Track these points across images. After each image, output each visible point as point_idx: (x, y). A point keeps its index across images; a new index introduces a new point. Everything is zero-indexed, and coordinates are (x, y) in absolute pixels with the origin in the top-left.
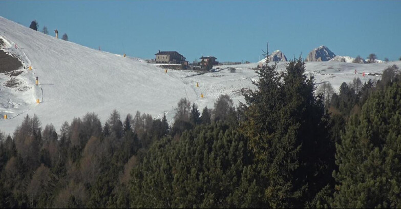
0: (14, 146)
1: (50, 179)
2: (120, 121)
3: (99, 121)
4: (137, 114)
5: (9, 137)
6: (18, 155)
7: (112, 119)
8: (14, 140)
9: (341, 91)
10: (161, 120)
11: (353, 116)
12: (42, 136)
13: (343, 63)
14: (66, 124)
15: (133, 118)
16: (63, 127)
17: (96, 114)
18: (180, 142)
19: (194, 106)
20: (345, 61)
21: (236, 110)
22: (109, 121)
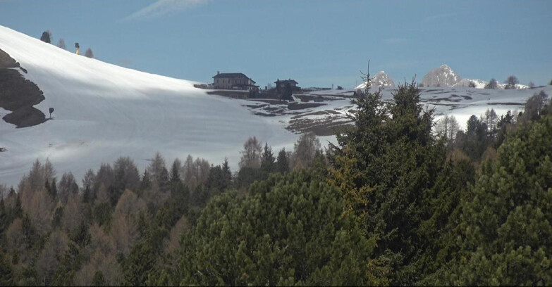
0: (18, 203)
1: (67, 248)
2: (164, 168)
3: (136, 169)
4: (188, 160)
5: (12, 191)
6: (25, 216)
7: (153, 165)
8: (19, 194)
9: (468, 127)
10: (222, 167)
11: (485, 162)
12: (58, 189)
13: (472, 89)
14: (90, 173)
15: (183, 164)
16: (86, 177)
17: (131, 159)
18: (247, 197)
19: (266, 148)
20: (474, 86)
21: (324, 153)
22: (149, 169)
